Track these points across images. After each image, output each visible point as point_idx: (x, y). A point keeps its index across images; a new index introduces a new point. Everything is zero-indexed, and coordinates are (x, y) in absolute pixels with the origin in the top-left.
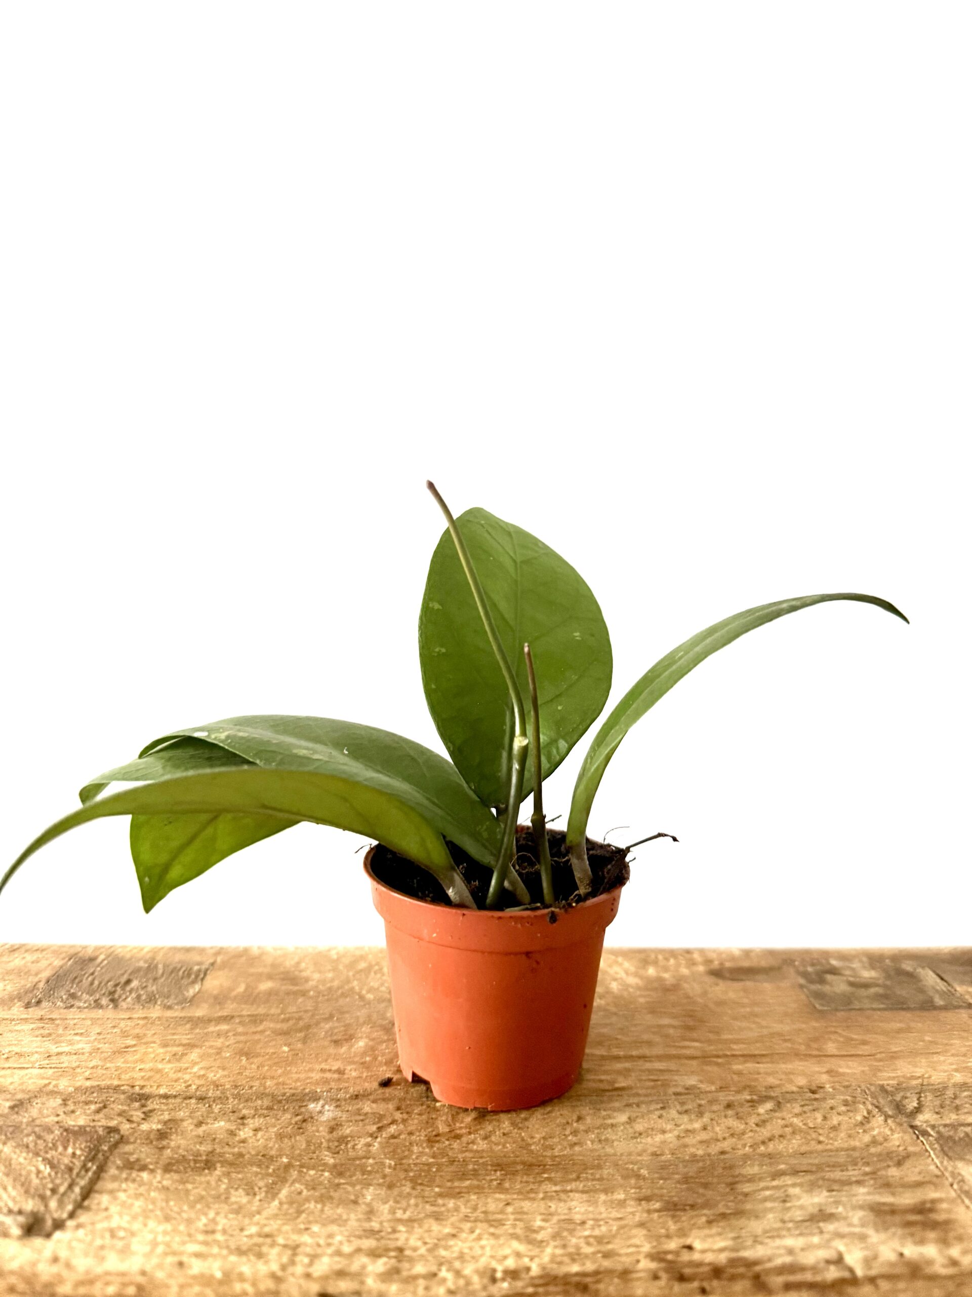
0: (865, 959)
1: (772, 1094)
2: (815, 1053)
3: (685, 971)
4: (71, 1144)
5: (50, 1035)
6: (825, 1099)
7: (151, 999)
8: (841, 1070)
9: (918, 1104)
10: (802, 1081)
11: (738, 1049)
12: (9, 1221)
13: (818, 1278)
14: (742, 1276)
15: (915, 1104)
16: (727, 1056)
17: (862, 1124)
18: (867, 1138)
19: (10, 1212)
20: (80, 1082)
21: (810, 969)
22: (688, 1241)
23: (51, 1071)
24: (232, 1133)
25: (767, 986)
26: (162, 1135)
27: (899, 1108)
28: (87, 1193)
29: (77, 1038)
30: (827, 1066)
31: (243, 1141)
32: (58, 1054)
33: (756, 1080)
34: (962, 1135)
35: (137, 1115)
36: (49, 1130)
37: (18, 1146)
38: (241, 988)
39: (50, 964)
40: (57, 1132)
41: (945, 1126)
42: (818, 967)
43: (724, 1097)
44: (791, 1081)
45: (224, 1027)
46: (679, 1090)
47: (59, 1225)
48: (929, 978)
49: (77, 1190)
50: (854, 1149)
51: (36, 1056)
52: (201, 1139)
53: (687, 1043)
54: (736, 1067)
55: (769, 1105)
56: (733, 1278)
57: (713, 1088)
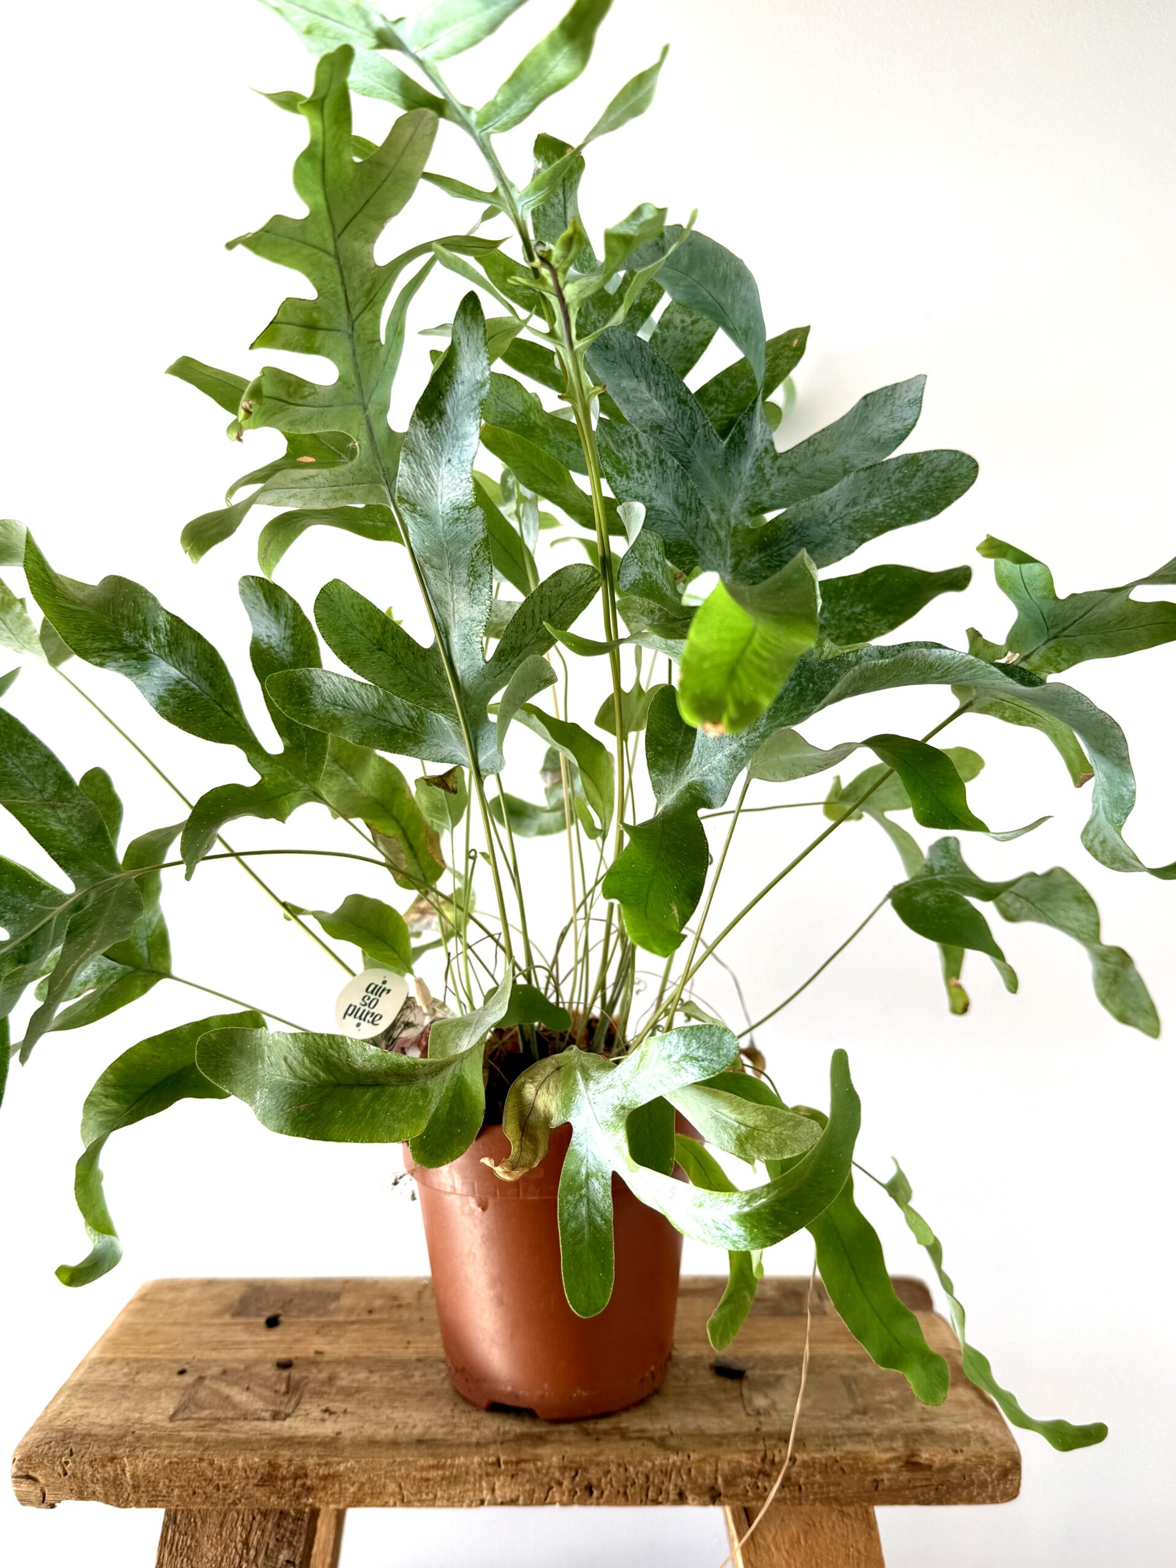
5: (252, 1332)
7: (309, 1311)
12: (264, 1414)
13: (653, 1435)
19: (263, 1411)
23: (260, 1351)
24: (368, 1378)
26: (331, 1379)
28: (298, 1404)
31: (375, 1382)
32: (262, 1342)
34: (766, 1380)
35: (315, 1371)
38: (363, 1304)
39: (240, 1292)
40: (274, 1379)
45: (356, 1326)
47: (288, 1416)
49: (293, 1402)
50: (701, 1385)
51: (248, 1344)
52: (353, 1381)
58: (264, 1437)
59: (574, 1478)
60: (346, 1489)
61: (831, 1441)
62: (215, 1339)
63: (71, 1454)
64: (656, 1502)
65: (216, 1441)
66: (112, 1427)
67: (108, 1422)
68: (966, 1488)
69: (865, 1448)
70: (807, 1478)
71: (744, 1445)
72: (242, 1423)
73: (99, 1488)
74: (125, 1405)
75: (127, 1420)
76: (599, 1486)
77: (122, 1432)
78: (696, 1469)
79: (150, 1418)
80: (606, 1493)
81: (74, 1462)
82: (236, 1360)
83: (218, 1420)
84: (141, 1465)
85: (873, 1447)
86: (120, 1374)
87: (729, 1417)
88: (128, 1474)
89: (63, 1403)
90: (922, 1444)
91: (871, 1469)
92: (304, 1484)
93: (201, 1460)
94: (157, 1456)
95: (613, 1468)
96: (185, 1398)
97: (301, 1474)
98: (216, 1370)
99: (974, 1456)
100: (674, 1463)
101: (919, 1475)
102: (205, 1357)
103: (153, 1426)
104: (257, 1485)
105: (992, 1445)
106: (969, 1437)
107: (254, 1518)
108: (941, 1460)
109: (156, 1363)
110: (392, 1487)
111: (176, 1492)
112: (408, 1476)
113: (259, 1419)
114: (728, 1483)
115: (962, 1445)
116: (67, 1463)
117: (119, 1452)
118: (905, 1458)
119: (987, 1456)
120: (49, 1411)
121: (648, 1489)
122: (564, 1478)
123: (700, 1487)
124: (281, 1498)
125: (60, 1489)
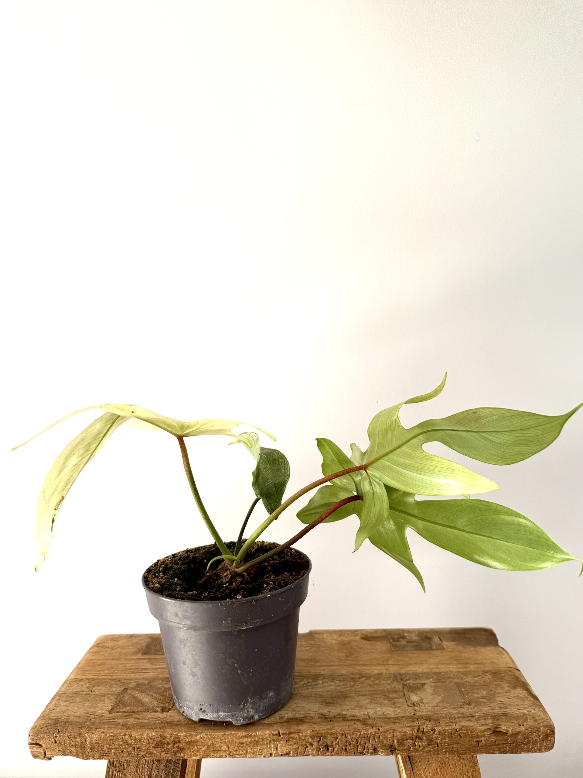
0: (417, 633)
1: (366, 675)
2: (385, 663)
3: (353, 638)
4: (167, 691)
5: (152, 663)
6: (381, 677)
8: (390, 669)
9: (409, 678)
10: (376, 672)
11: (361, 663)
12: (157, 709)
13: (360, 718)
14: (341, 718)
15: (408, 678)
16: (357, 665)
17: (389, 683)
18: (389, 687)
19: (157, 707)
20: (165, 676)
21: (396, 637)
22: (329, 710)
23: (156, 673)
25: (379, 643)
27: (402, 679)
29: (161, 664)
30: (386, 667)
32: (157, 668)
33: (364, 672)
34: (416, 686)
36: (160, 688)
37: (154, 692)
39: (145, 641)
40: (163, 689)
41: (413, 684)
42: (398, 636)
43: (351, 676)
44: (373, 672)
46: (339, 674)
47: (170, 709)
48: (436, 639)
49: (172, 702)
50: (383, 690)
51: (150, 669)
53: (346, 661)
54: (358, 668)
55: (364, 679)
56: (338, 718)
57: (349, 674)
58: (157, 721)
59: (319, 741)
60: (201, 748)
61: (453, 721)
62: (133, 667)
63: (59, 733)
64: (362, 754)
65: (133, 723)
66: (79, 717)
67: (78, 714)
68: (526, 745)
69: (472, 724)
70: (441, 740)
71: (408, 723)
72: (146, 714)
73: (73, 749)
74: (87, 704)
75: (87, 713)
76: (332, 746)
77: (84, 720)
78: (382, 736)
79: (99, 712)
80: (336, 749)
81: (60, 736)
82: (144, 679)
83: (134, 712)
84: (94, 737)
85: (476, 723)
86: (85, 687)
87: (399, 707)
88: (88, 743)
89: (55, 704)
90: (502, 722)
91: (475, 735)
92: (179, 746)
93: (125, 734)
94: (103, 732)
95: (339, 736)
96: (118, 700)
97: (177, 741)
98: (133, 684)
99: (530, 728)
100: (371, 733)
101: (501, 738)
102: (128, 677)
103: (101, 716)
104: (154, 747)
105: (539, 721)
106: (527, 717)
107: (154, 763)
108: (512, 730)
109: (103, 681)
110: (224, 747)
111: (113, 750)
112: (232, 741)
113: (155, 712)
114: (400, 743)
115: (523, 722)
116: (56, 737)
117: (83, 730)
118: (493, 729)
119: (537, 728)
120: (48, 709)
121: (358, 746)
122: (314, 742)
123: (385, 745)
124: (167, 754)
125: (53, 750)
